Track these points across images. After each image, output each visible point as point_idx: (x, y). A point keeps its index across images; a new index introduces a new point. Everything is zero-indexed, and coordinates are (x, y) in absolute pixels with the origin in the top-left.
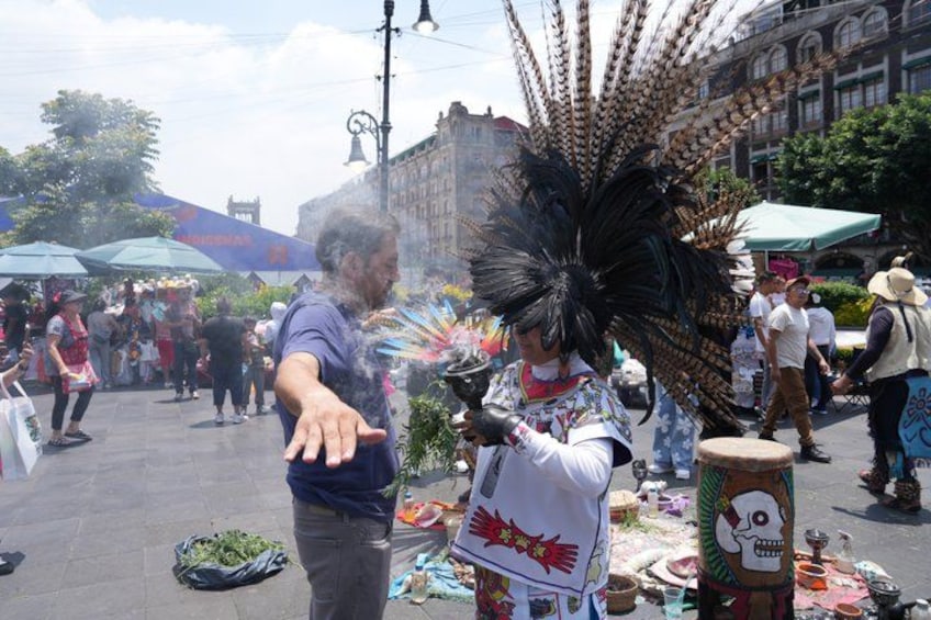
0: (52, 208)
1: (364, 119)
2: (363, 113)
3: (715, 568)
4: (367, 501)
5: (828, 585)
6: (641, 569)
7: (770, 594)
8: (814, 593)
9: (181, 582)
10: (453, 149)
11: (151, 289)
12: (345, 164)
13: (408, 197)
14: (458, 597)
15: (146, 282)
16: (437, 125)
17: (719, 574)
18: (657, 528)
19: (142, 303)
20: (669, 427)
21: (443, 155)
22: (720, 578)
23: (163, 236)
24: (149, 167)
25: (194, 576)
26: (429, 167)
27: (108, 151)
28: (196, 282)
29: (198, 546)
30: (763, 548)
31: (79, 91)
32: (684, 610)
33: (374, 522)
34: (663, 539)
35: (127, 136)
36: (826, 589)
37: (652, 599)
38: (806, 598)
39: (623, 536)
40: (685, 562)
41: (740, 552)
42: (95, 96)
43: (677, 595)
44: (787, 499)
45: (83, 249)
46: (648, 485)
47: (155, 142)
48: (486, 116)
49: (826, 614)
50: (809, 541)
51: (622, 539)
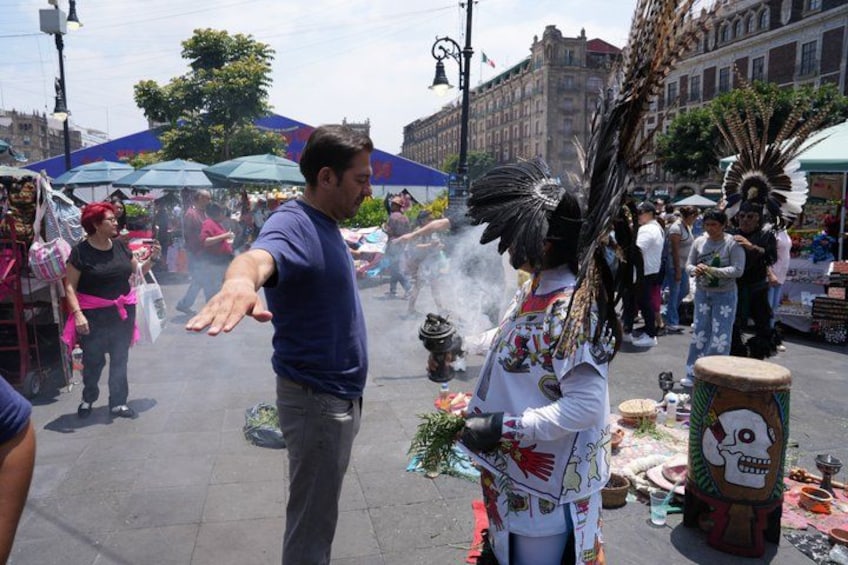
0: (189, 130)
1: (448, 46)
2: (447, 39)
3: (699, 478)
4: (329, 379)
5: (832, 509)
6: (641, 471)
7: (750, 508)
8: (813, 516)
9: (247, 438)
10: (546, 73)
11: (264, 199)
12: (430, 87)
13: (502, 120)
14: (466, 476)
15: (261, 193)
16: (531, 49)
17: (702, 485)
18: (671, 437)
19: (255, 211)
20: (704, 344)
21: (537, 78)
22: (704, 487)
23: (275, 154)
24: (264, 93)
25: (256, 435)
26: (523, 89)
27: (231, 80)
28: (301, 193)
29: (263, 411)
30: (746, 464)
31: (210, 29)
32: (669, 513)
33: (335, 398)
34: (674, 447)
35: (246, 67)
36: (828, 513)
37: (643, 499)
38: (804, 519)
39: (636, 441)
40: (679, 469)
41: (724, 466)
42: (221, 33)
43: (664, 497)
44: (779, 420)
45: (209, 164)
46: (671, 396)
47: (269, 71)
48: (579, 38)
49: (819, 537)
50: (819, 466)
51: (633, 443)
